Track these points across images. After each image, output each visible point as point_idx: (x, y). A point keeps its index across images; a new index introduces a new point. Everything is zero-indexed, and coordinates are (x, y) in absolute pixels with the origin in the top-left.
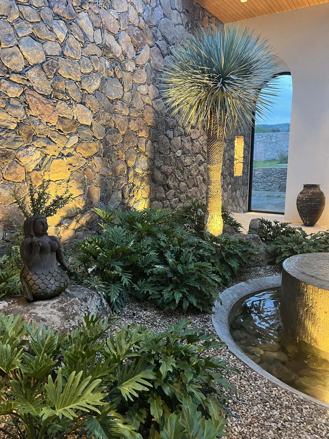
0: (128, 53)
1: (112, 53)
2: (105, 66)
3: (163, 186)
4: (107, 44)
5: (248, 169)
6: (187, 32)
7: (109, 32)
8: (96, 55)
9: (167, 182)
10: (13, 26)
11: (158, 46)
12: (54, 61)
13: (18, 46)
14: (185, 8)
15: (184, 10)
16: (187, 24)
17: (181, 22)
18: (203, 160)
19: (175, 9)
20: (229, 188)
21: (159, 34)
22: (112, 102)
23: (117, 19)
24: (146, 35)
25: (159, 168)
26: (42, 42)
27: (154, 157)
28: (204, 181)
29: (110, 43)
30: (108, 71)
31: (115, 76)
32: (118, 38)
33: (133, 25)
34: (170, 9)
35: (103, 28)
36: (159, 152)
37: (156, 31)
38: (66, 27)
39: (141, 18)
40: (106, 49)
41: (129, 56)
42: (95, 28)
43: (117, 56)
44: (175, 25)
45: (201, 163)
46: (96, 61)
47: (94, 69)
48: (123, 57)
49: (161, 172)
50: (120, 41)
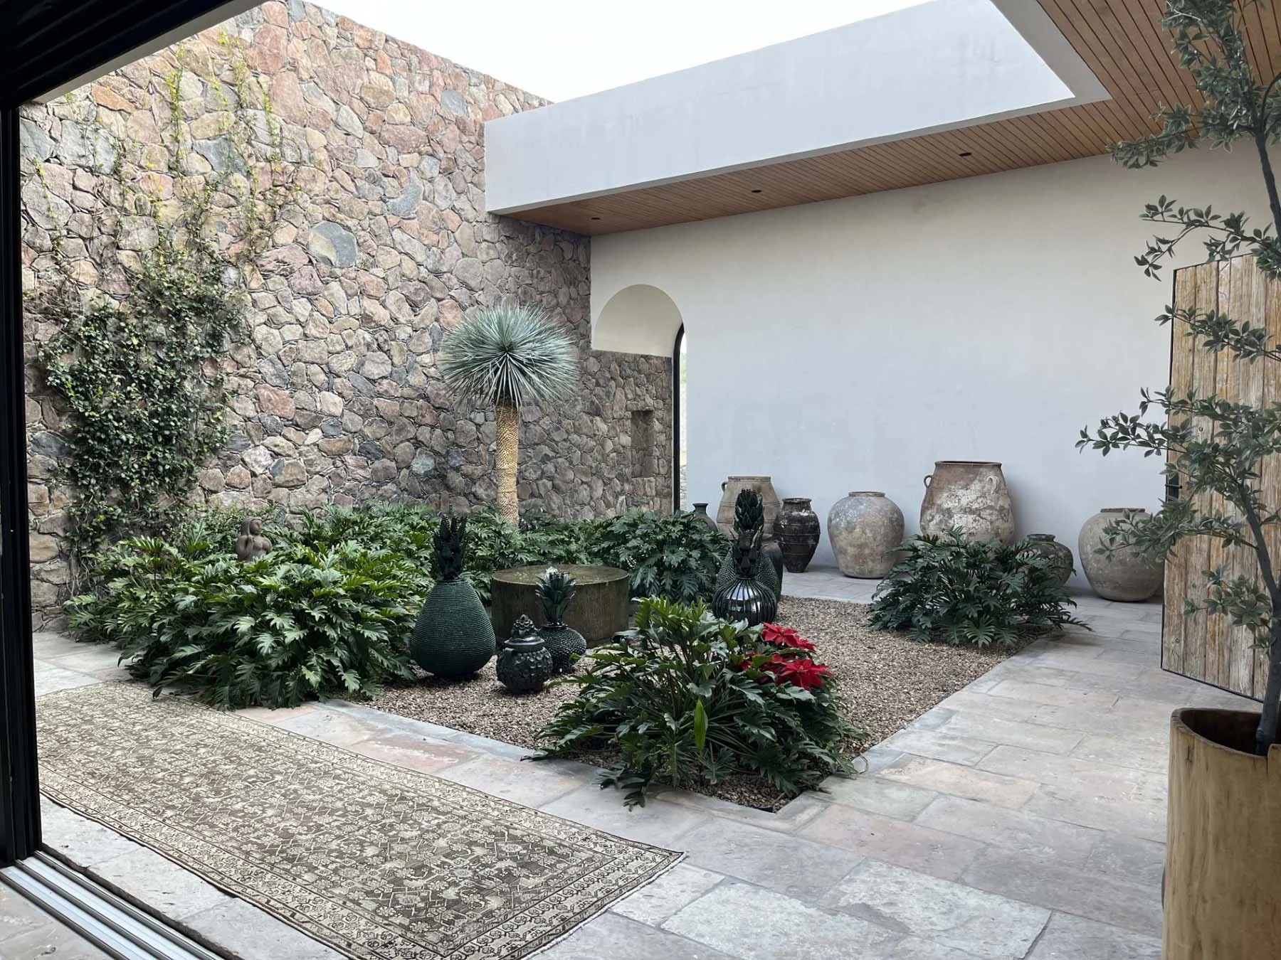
0: (400, 316)
1: (374, 321)
2: (363, 340)
3: (465, 495)
4: (366, 311)
6: (508, 268)
7: (370, 296)
8: (350, 328)
9: (473, 490)
11: (452, 297)
12: (293, 346)
14: (504, 235)
15: (502, 238)
16: (509, 256)
17: (496, 256)
18: (551, 454)
19: (485, 241)
20: (619, 502)
21: (454, 280)
22: (373, 381)
23: (383, 278)
24: (431, 288)
25: (457, 469)
26: (279, 326)
27: (448, 452)
28: (555, 488)
29: (372, 310)
30: (368, 346)
31: (380, 348)
32: (385, 300)
33: (410, 280)
34: (474, 243)
35: (362, 293)
36: (457, 445)
37: (449, 279)
38: (309, 304)
39: (421, 268)
40: (366, 319)
41: (402, 320)
42: (349, 296)
43: (383, 323)
44: (484, 263)
45: (546, 459)
46: (350, 336)
47: (347, 346)
48: (392, 323)
49: (462, 475)
50: (387, 304)
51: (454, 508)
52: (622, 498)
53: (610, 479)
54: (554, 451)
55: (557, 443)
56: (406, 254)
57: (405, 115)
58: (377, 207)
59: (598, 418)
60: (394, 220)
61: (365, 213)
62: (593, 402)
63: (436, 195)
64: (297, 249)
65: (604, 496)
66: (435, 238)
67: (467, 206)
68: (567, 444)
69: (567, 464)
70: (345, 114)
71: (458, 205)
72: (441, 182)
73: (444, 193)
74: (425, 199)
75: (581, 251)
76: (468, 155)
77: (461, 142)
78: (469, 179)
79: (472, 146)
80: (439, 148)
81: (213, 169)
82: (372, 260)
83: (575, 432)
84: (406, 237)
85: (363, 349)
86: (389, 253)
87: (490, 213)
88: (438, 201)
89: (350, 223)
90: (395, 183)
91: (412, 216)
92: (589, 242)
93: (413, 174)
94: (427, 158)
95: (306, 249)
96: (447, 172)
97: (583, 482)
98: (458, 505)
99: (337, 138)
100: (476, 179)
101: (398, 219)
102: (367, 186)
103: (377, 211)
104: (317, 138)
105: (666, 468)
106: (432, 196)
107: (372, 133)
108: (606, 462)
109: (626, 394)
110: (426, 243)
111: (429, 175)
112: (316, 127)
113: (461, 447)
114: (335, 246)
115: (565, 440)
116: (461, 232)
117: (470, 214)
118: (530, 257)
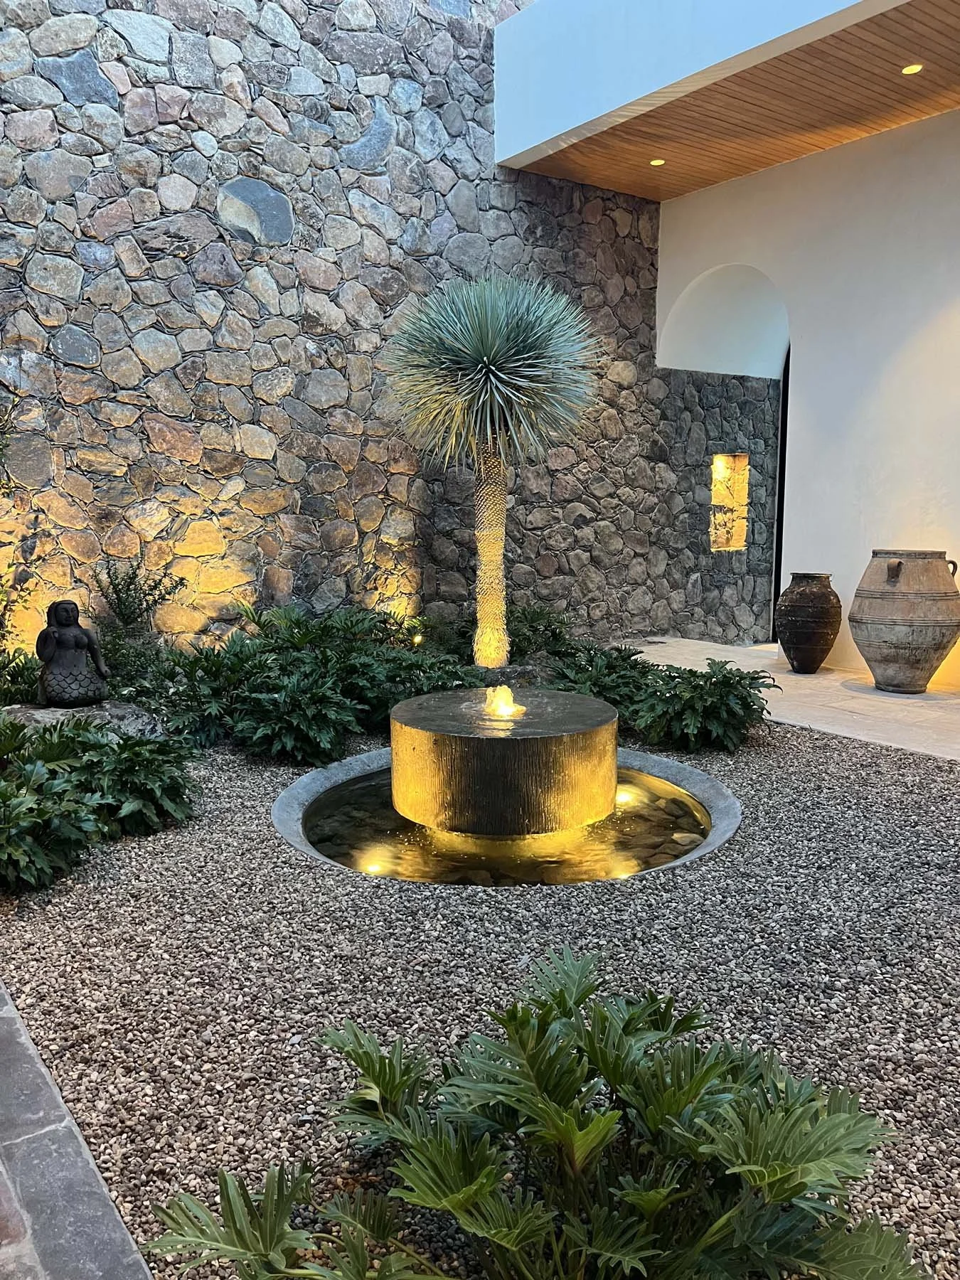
0: (362, 318)
1: (322, 325)
2: (306, 352)
3: (461, 570)
4: (309, 311)
5: (772, 533)
6: (529, 248)
7: (315, 289)
8: (285, 335)
9: (472, 563)
10: (122, 317)
12: (197, 360)
13: (130, 346)
14: (524, 199)
15: (520, 204)
16: (531, 230)
17: (511, 230)
18: (589, 515)
19: (492, 208)
20: (691, 581)
21: (446, 266)
22: (322, 412)
23: (335, 263)
24: (410, 277)
25: (448, 535)
26: (176, 332)
27: (434, 511)
28: (595, 561)
29: (318, 308)
30: (311, 360)
31: (331, 365)
32: (338, 295)
33: (376, 265)
34: (475, 212)
35: (303, 284)
36: (448, 502)
37: (437, 264)
38: (221, 300)
39: (394, 248)
40: (308, 322)
41: (364, 323)
42: (283, 289)
43: (334, 328)
44: (492, 241)
45: (582, 521)
46: (284, 347)
47: (280, 361)
48: (349, 328)
49: (455, 542)
50: (341, 301)
51: (443, 588)
52: (694, 576)
53: (680, 551)
54: (594, 511)
55: (598, 499)
56: (371, 227)
57: (367, 16)
58: (324, 156)
59: (661, 465)
60: (348, 176)
61: (305, 166)
62: (655, 442)
63: (418, 139)
64: (198, 216)
65: (667, 574)
66: (416, 203)
67: (466, 156)
68: (616, 501)
69: (613, 529)
70: (270, 16)
71: (451, 154)
72: (424, 120)
73: (430, 136)
74: (399, 144)
75: (644, 223)
76: (468, 77)
77: (456, 57)
78: (469, 114)
79: (474, 63)
80: (421, 67)
81: (65, 100)
82: (316, 235)
83: (627, 485)
84: (368, 201)
85: (305, 367)
86: (343, 225)
87: (501, 166)
88: (420, 148)
89: (281, 180)
90: (351, 119)
91: (379, 169)
92: (657, 210)
93: (380, 105)
94: (401, 81)
95: (213, 216)
96: (435, 104)
97: (636, 555)
98: (449, 583)
99: (258, 50)
100: (479, 114)
101: (357, 174)
102: (307, 123)
103: (326, 162)
104: (225, 51)
105: (765, 535)
106: (410, 141)
107: (315, 43)
108: (672, 526)
109: (707, 430)
110: (401, 211)
111: (405, 109)
112: (225, 34)
113: (454, 504)
114: (259, 214)
115: (611, 495)
116: (455, 196)
117: (471, 168)
118: (565, 231)
